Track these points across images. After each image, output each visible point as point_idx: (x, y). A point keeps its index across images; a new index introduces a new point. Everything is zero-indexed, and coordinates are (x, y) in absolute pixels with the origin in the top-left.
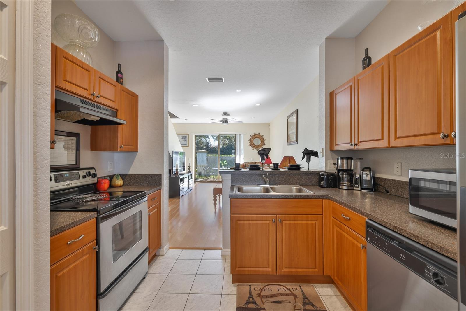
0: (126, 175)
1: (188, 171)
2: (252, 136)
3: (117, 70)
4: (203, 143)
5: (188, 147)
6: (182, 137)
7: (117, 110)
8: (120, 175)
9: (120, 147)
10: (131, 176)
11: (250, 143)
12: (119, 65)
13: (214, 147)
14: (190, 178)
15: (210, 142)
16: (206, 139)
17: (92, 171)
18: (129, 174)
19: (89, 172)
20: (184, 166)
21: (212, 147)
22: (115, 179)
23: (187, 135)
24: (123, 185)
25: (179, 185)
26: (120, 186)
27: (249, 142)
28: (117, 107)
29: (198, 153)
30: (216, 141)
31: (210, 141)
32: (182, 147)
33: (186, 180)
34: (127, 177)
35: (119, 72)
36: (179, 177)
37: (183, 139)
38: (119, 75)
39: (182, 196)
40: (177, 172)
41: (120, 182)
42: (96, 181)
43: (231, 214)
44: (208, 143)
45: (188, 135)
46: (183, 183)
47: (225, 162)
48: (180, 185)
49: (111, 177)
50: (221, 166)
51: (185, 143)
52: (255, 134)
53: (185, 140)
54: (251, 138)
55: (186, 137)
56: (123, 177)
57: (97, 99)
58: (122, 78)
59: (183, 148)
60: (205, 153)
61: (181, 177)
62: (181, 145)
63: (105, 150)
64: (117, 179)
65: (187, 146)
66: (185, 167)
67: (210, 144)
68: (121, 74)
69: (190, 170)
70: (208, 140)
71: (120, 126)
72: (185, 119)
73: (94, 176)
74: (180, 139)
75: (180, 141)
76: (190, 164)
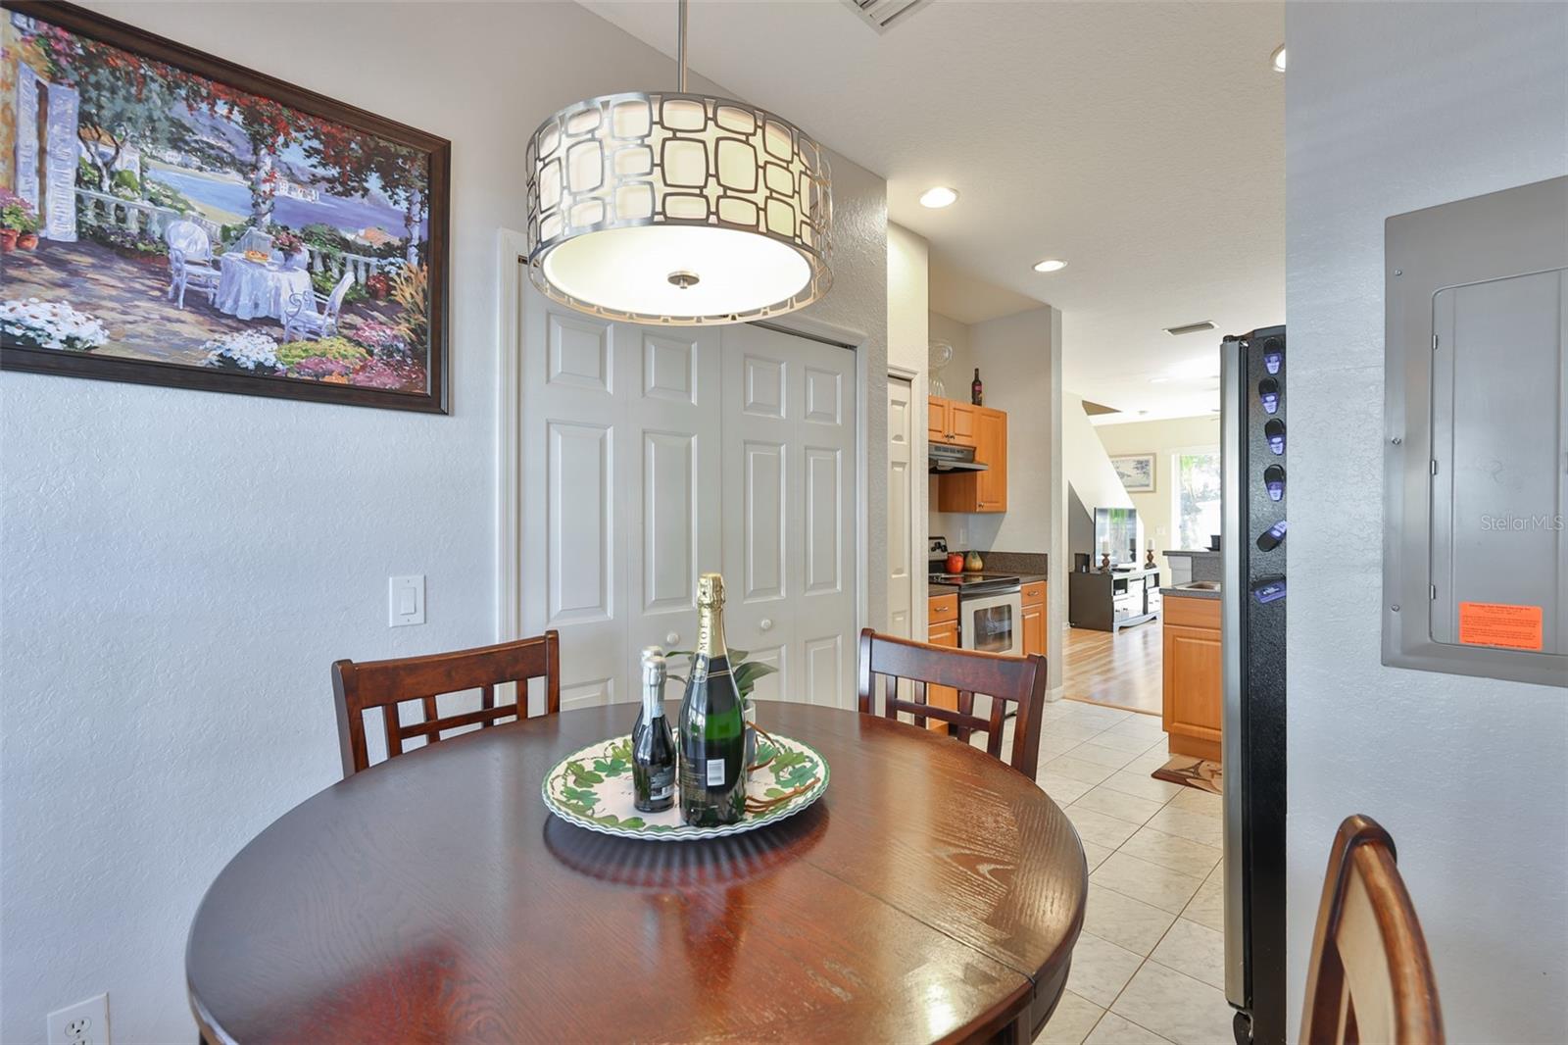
0: (987, 553)
1: (1147, 565)
3: (973, 380)
5: (1154, 491)
6: (1133, 465)
7: (975, 448)
8: (979, 552)
9: (980, 506)
10: (993, 553)
12: (977, 370)
14: (1150, 582)
17: (942, 542)
18: (992, 550)
19: (939, 543)
20: (1133, 550)
22: (970, 557)
23: (1151, 458)
24: (982, 570)
25: (1112, 598)
26: (978, 571)
28: (974, 445)
32: (1129, 492)
33: (1135, 589)
34: (988, 557)
35: (977, 383)
36: (1112, 577)
37: (1137, 468)
38: (977, 388)
39: (1121, 628)
40: (1106, 562)
41: (977, 564)
42: (946, 558)
43: (1165, 623)
45: (1154, 455)
46: (1126, 592)
48: (1115, 598)
49: (966, 554)
51: (1145, 481)
53: (1145, 473)
55: (1147, 461)
56: (983, 555)
57: (952, 441)
58: (980, 392)
59: (1133, 495)
61: (1117, 576)
62: (1125, 486)
63: (958, 511)
64: (974, 558)
65: (1151, 488)
66: (1137, 553)
68: (980, 384)
69: (1153, 561)
71: (978, 473)
72: (1142, 412)
73: (944, 549)
74: (1121, 470)
75: (1122, 475)
76: (1150, 543)
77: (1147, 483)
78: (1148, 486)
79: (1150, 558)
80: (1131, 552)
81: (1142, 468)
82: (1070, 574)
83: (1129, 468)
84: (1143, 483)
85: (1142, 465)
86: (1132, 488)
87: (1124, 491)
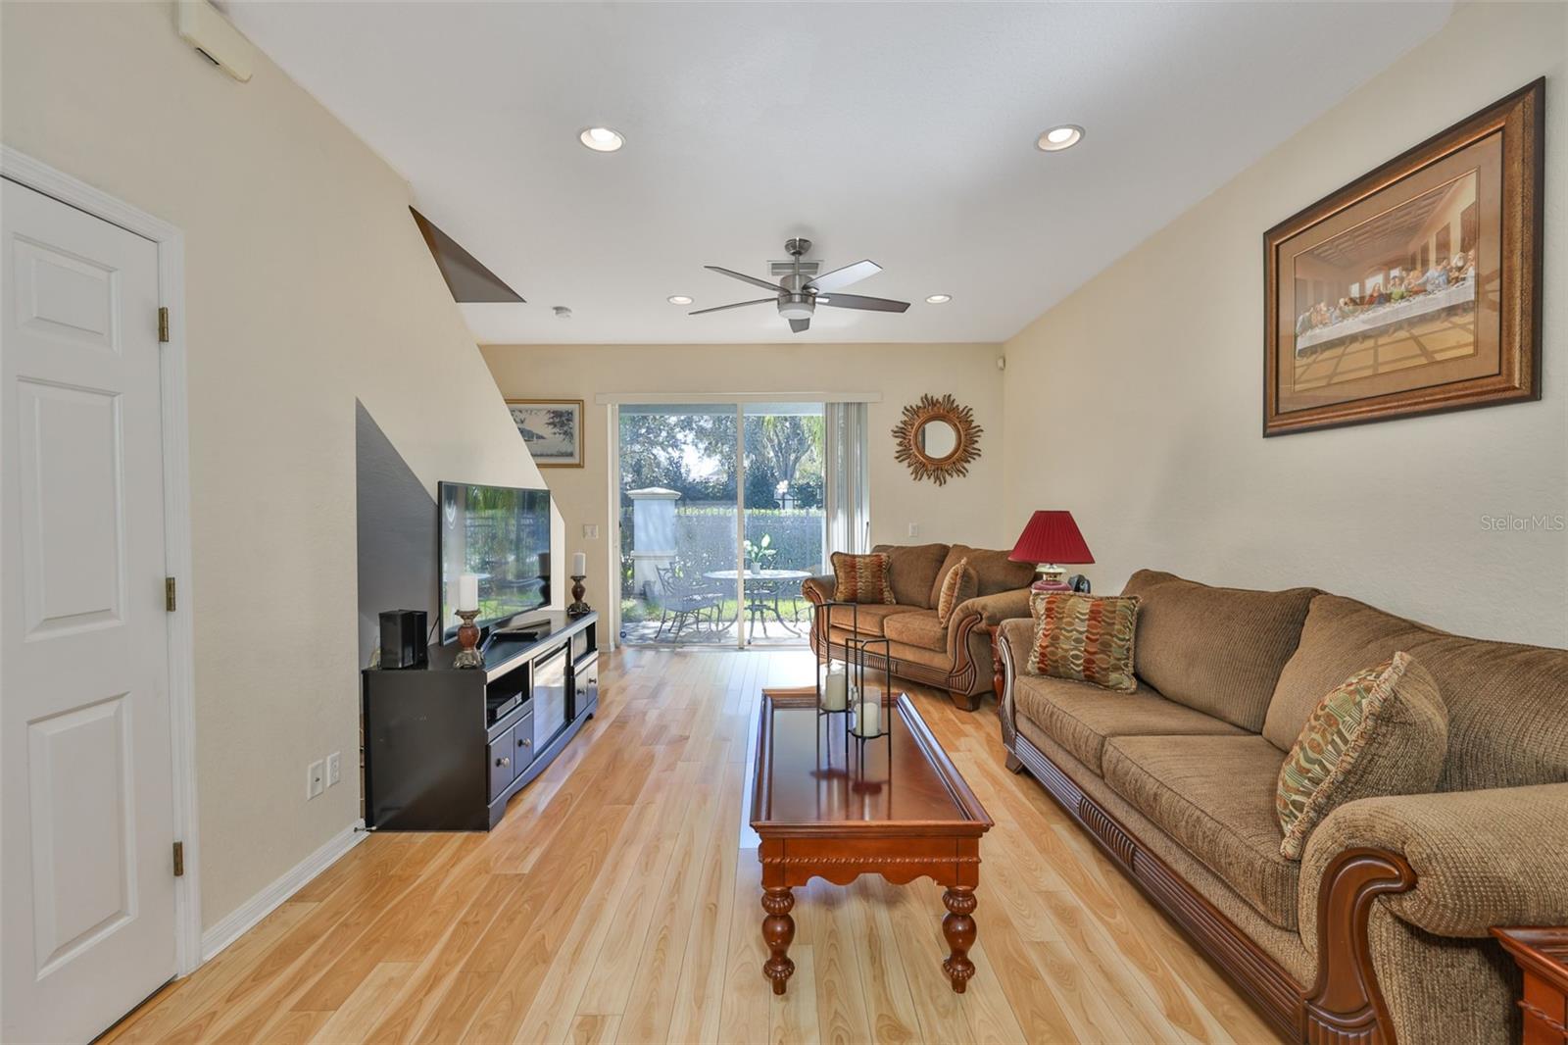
1: (572, 608)
2: (912, 412)
4: (658, 465)
5: (581, 465)
6: (546, 418)
11: (900, 444)
13: (698, 480)
14: (580, 646)
15: (684, 463)
16: (670, 450)
21: (690, 479)
23: (575, 408)
27: (898, 440)
29: (636, 502)
30: (705, 457)
31: (684, 460)
32: (538, 464)
33: (546, 675)
37: (554, 424)
39: (513, 797)
44: (678, 466)
45: (580, 402)
47: (766, 541)
50: (748, 564)
51: (565, 447)
52: (929, 403)
53: (565, 433)
54: (904, 423)
55: (569, 413)
59: (545, 470)
60: (669, 502)
62: (533, 455)
65: (576, 460)
67: (683, 471)
70: (675, 454)
74: (527, 426)
75: (528, 435)
76: (577, 561)
77: (569, 450)
78: (571, 455)
79: (578, 592)
80: (542, 583)
81: (562, 424)
82: (366, 675)
83: (539, 424)
84: (563, 450)
85: (562, 420)
86: (545, 460)
87: (531, 462)
